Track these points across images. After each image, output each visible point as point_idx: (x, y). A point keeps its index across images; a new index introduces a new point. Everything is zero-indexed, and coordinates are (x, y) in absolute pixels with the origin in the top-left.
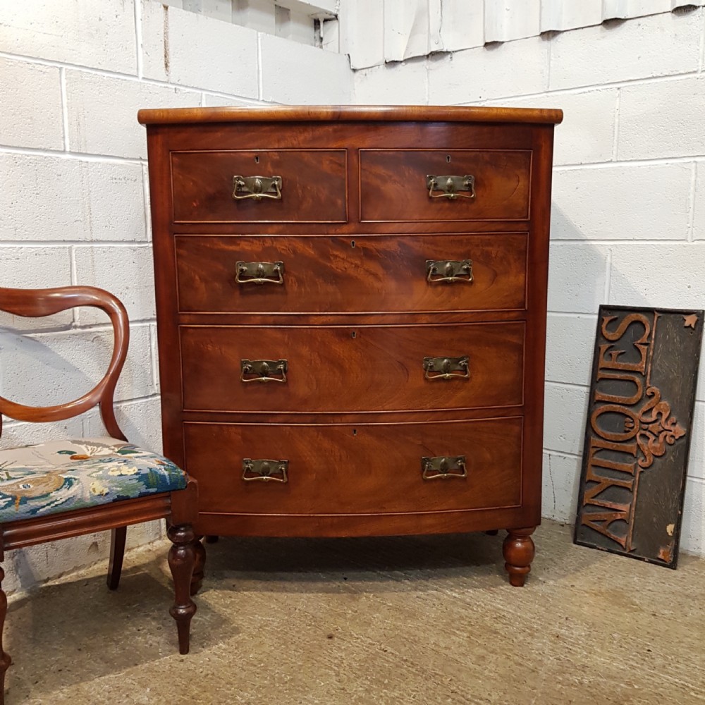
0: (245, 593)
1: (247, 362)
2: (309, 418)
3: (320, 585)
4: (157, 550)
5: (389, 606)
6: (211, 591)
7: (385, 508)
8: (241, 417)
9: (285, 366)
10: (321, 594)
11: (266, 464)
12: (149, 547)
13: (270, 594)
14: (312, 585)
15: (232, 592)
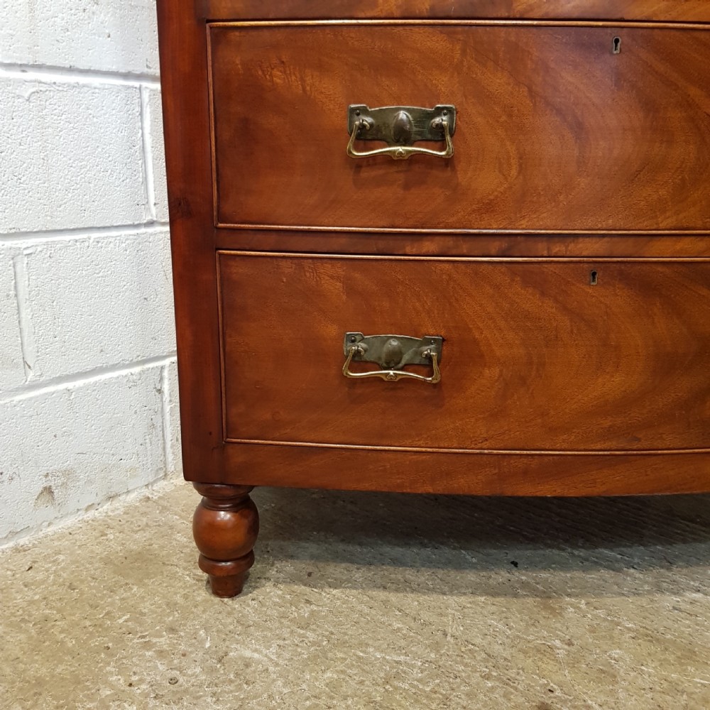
0: (334, 592)
1: (364, 111)
2: (495, 246)
3: (471, 576)
4: (160, 498)
5: (629, 629)
6: (268, 587)
7: (639, 440)
8: (343, 241)
9: (451, 120)
10: (483, 599)
11: (395, 343)
12: (147, 492)
13: (382, 595)
14: (454, 575)
15: (308, 590)
